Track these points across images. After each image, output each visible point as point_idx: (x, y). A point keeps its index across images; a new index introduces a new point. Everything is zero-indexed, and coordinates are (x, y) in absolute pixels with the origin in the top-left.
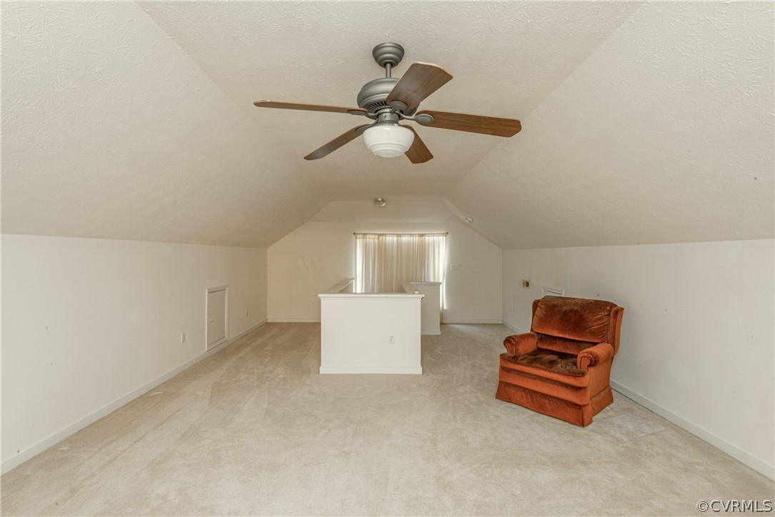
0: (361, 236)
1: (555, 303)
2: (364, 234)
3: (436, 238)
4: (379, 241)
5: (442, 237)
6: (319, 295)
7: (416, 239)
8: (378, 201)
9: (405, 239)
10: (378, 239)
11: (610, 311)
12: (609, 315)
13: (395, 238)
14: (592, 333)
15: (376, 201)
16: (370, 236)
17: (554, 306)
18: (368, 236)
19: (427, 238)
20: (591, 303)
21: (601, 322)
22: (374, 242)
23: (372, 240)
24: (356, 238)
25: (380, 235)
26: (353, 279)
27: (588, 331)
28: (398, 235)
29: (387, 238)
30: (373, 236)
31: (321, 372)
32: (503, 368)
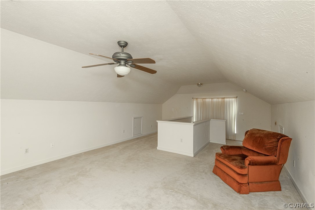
0: (195, 99)
1: (254, 132)
2: (197, 98)
3: (231, 99)
4: (203, 101)
5: (233, 99)
6: (157, 121)
7: (220, 100)
8: (199, 84)
9: (215, 100)
10: (203, 100)
11: (279, 139)
12: (278, 141)
13: (210, 100)
14: (266, 149)
15: (198, 84)
16: (199, 99)
17: (253, 134)
18: (198, 99)
19: (226, 99)
20: (270, 134)
21: (272, 144)
22: (201, 102)
23: (200, 101)
24: (193, 100)
25: (204, 98)
26: (192, 117)
27: (264, 148)
28: (211, 98)
29: (207, 100)
30: (200, 99)
31: (157, 149)
32: (217, 160)
